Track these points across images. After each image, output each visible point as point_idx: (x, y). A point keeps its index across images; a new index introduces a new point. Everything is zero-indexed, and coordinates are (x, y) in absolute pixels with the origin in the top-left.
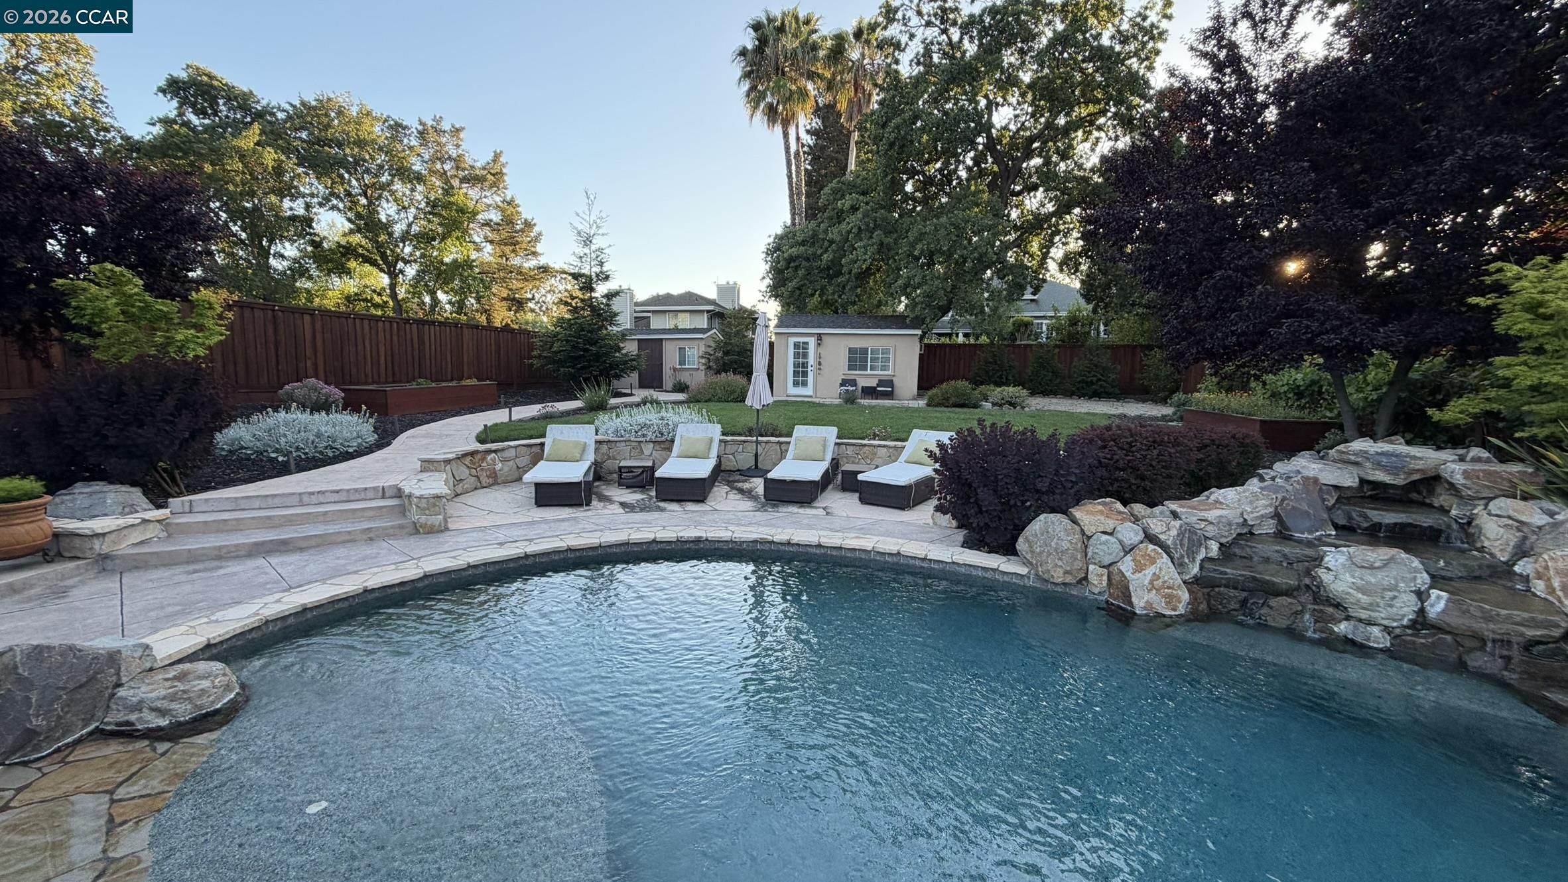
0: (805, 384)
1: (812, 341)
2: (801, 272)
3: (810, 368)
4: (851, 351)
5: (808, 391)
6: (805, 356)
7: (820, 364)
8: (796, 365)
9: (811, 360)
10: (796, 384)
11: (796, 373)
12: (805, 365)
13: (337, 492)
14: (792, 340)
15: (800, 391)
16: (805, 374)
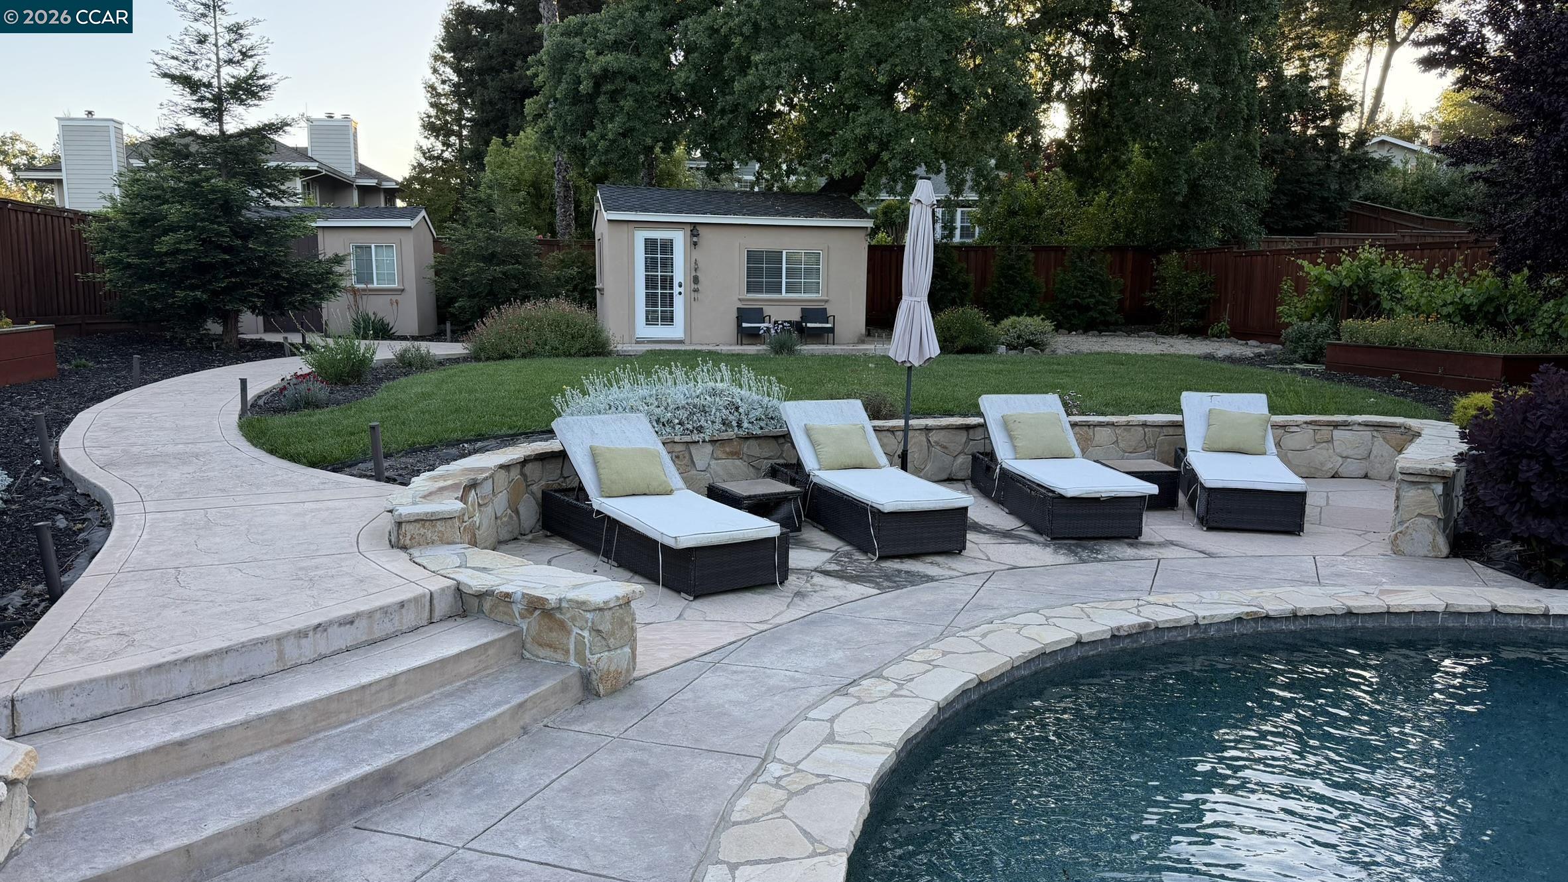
0: (668, 319)
1: (679, 239)
2: (628, 104)
3: (676, 289)
4: (753, 257)
5: (676, 331)
6: (668, 264)
7: (696, 280)
8: (650, 282)
9: (679, 273)
10: (651, 319)
11: (651, 299)
12: (668, 282)
13: (349, 621)
14: (641, 236)
15: (660, 332)
16: (669, 300)
